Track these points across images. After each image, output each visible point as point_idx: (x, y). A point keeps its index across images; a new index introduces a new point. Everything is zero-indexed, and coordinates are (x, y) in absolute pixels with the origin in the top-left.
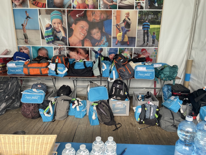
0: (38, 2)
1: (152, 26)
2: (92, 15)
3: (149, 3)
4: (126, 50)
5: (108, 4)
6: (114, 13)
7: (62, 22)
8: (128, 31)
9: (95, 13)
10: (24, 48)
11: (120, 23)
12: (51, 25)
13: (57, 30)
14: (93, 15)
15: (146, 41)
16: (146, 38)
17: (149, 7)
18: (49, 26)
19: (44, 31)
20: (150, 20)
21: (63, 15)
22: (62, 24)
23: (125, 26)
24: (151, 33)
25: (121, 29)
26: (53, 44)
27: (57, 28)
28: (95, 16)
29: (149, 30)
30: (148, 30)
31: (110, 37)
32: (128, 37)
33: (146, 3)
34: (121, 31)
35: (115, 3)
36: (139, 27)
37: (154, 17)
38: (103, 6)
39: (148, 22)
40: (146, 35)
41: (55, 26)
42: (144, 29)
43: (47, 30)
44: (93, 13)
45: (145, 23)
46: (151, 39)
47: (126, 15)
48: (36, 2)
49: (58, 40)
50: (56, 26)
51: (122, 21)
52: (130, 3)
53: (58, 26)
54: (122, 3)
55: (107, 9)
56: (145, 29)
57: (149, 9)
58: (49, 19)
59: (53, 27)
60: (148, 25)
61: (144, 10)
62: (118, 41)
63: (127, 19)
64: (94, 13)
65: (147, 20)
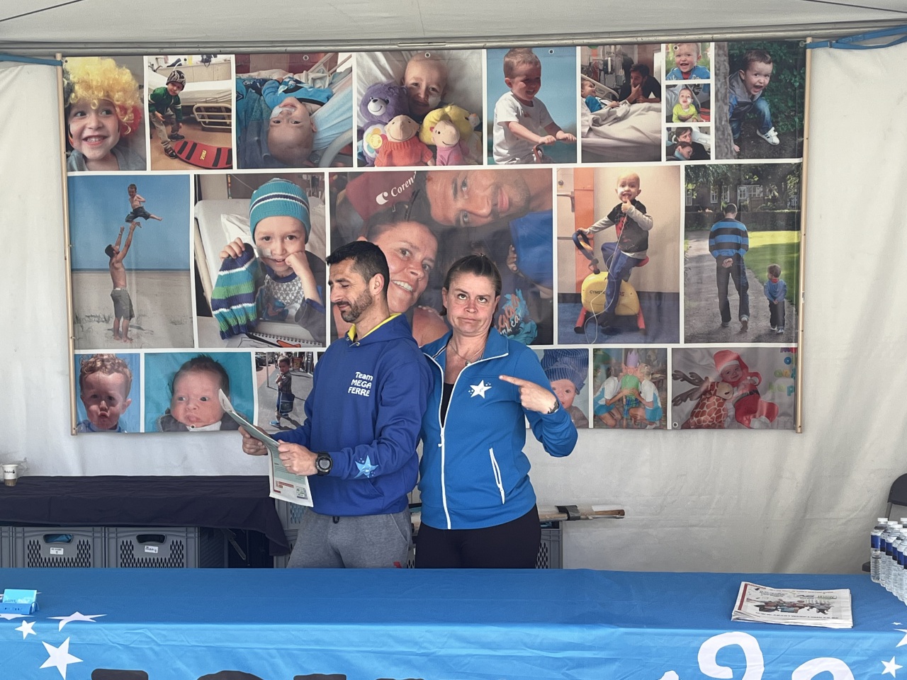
0: (195, 145)
1: (757, 239)
2: (451, 192)
3: (733, 130)
4: (632, 358)
5: (529, 143)
6: (561, 183)
7: (304, 230)
8: (639, 262)
9: (469, 182)
10: (103, 365)
11: (596, 228)
12: (247, 246)
13: (279, 269)
14: (459, 193)
15: (734, 312)
16: (734, 298)
17: (737, 148)
18: (237, 251)
19: (213, 274)
20: (745, 207)
21: (311, 200)
22: (306, 240)
23: (621, 241)
24: (756, 272)
25: (599, 255)
26: (251, 337)
27: (279, 257)
28: (466, 197)
29: (746, 258)
30: (738, 258)
31: (543, 295)
32: (638, 293)
33: (717, 129)
34: (602, 263)
35: (567, 135)
36: (694, 244)
37: (764, 191)
38: (505, 152)
39: (738, 218)
40: (731, 280)
41: (267, 253)
42: (717, 253)
43: (226, 272)
44: (459, 183)
45: (723, 225)
46: (759, 302)
47: (621, 190)
48: (186, 143)
49: (282, 316)
50: (274, 249)
51: (606, 219)
52: (639, 134)
53: (284, 252)
54: (598, 134)
55: (527, 163)
56: (724, 254)
57: (739, 156)
58: (241, 221)
59: (257, 255)
60: (737, 232)
61: (713, 161)
62: (588, 314)
63: (628, 206)
64: (464, 184)
65: (729, 209)
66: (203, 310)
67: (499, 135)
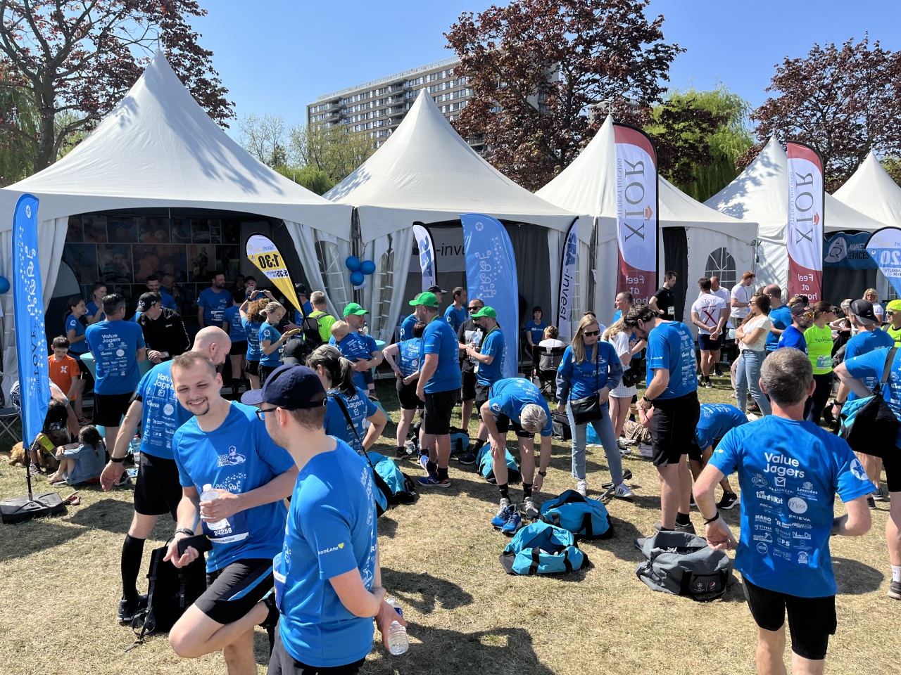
0: (96, 237)
2: (162, 249)
7: (126, 257)
8: (206, 265)
12: (112, 261)
14: (164, 249)
18: (109, 262)
19: (103, 267)
20: (228, 254)
28: (166, 250)
30: (227, 264)
31: (185, 272)
33: (222, 237)
35: (189, 237)
36: (218, 261)
40: (226, 269)
41: (117, 262)
42: (223, 263)
43: (107, 267)
44: (164, 247)
45: (224, 257)
47: (202, 250)
50: (119, 261)
51: (199, 256)
53: (121, 262)
55: (180, 243)
57: (227, 243)
59: (114, 263)
60: (227, 259)
61: (221, 244)
63: (203, 253)
65: (225, 254)
66: (101, 275)
67: (173, 237)
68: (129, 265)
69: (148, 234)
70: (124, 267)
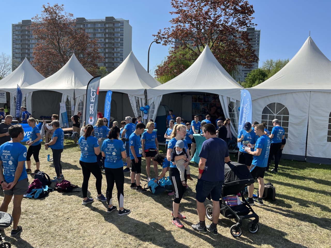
0: (200, 101)
2: (218, 105)
7: (207, 107)
18: (203, 108)
49: (206, 112)
66: (201, 112)
68: (208, 109)
69: (214, 100)
70: (206, 110)
